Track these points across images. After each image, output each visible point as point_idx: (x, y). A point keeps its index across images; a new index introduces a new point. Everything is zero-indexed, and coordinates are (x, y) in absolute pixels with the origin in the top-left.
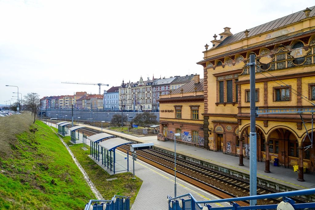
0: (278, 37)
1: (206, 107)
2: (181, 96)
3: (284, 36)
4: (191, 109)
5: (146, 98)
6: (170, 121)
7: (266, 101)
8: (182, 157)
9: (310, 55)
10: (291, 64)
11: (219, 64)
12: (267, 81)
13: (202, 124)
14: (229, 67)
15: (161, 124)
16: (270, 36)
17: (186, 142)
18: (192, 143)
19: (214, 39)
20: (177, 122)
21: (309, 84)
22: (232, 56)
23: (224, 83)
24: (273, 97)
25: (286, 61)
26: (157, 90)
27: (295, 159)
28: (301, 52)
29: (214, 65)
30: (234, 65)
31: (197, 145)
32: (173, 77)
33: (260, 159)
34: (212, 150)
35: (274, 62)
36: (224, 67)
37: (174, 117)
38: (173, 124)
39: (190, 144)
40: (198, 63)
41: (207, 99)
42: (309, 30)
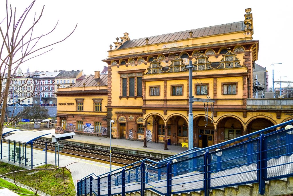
0: (171, 48)
1: (110, 100)
2: (83, 89)
3: (176, 48)
4: (94, 102)
5: (25, 91)
6: (69, 114)
7: (165, 95)
8: (90, 146)
9: (196, 64)
10: (184, 69)
11: (123, 63)
12: (167, 80)
13: (105, 116)
14: (131, 67)
15: (59, 117)
16: (166, 46)
17: (88, 133)
18: (94, 133)
19: (116, 41)
20: (78, 115)
21: (195, 84)
22: (135, 58)
23: (127, 79)
24: (171, 92)
25: (180, 67)
26: (40, 83)
27: (182, 138)
28: (187, 61)
29: (118, 63)
30: (136, 65)
31: (100, 135)
32: (58, 71)
33: (157, 141)
34: (115, 138)
35: (171, 66)
36: (127, 66)
37: (75, 110)
38: (73, 117)
39: (92, 134)
40: (103, 61)
41: (110, 93)
42: (192, 46)
